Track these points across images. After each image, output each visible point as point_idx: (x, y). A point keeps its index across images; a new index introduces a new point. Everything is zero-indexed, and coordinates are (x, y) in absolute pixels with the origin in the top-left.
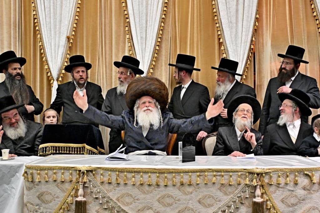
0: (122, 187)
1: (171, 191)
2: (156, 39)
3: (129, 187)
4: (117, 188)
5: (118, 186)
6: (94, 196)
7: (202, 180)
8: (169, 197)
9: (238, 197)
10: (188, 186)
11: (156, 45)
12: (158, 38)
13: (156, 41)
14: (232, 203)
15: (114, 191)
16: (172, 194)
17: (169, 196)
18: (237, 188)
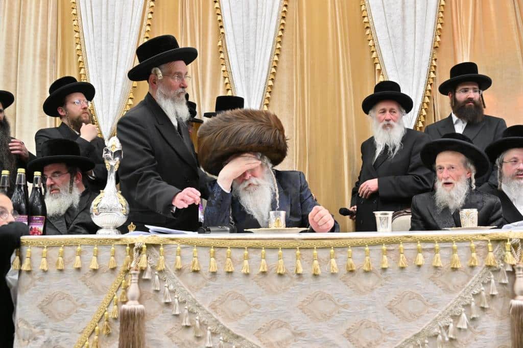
0: (222, 280)
1: (328, 286)
3: (238, 280)
4: (212, 283)
5: (214, 277)
6: (163, 301)
7: (394, 260)
8: (325, 298)
9: (474, 295)
10: (363, 275)
11: (268, 79)
14: (463, 309)
15: (205, 288)
16: (330, 293)
17: (323, 297)
18: (470, 277)
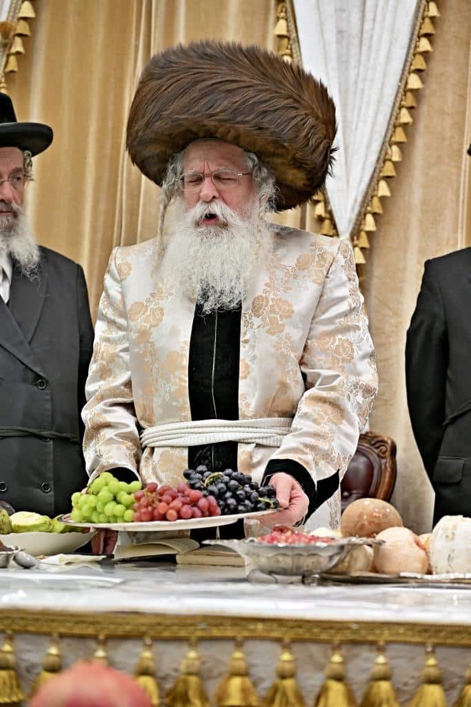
2: (411, 40)
11: (407, 70)
12: (419, 37)
13: (412, 51)
